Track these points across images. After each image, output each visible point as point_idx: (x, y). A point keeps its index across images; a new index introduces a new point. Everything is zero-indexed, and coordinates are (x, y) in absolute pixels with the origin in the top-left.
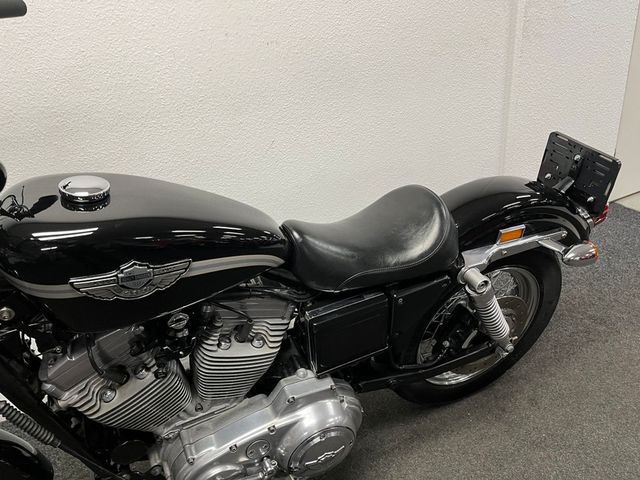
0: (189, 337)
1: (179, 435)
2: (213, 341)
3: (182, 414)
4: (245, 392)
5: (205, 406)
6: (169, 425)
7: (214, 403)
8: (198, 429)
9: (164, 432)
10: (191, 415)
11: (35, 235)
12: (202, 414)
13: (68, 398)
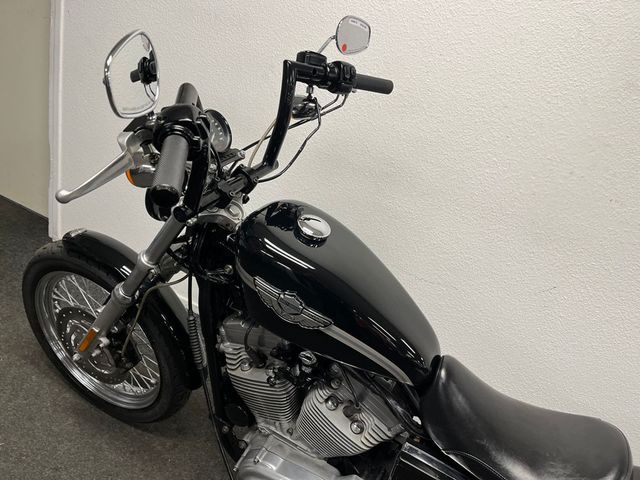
0: (307, 375)
1: (268, 436)
2: (324, 393)
3: (277, 423)
4: (326, 455)
5: (295, 435)
6: (267, 423)
7: (299, 438)
8: (280, 446)
9: (261, 424)
10: (282, 431)
11: (266, 240)
12: (288, 438)
13: (227, 347)
